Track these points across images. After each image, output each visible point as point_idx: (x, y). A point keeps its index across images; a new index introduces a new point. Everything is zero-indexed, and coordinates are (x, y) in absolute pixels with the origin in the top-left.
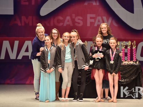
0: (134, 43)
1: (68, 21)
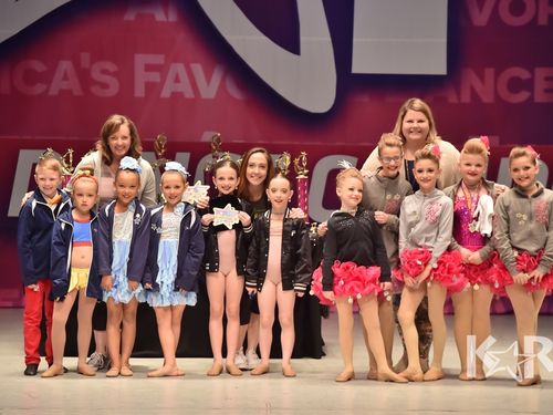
0: (301, 161)
1: (65, 78)
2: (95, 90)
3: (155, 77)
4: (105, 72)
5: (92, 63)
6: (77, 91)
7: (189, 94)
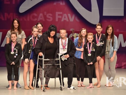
1: (41, 17)
2: (48, 20)
3: (60, 17)
4: (49, 16)
5: (47, 14)
6: (44, 20)
7: (67, 20)
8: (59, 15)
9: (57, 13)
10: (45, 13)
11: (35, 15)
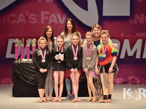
1: (21, 18)
2: (30, 22)
3: (47, 18)
4: (33, 17)
5: (29, 14)
6: (25, 22)
7: (56, 22)
8: (45, 15)
9: (43, 13)
10: (27, 12)
11: (14, 15)
